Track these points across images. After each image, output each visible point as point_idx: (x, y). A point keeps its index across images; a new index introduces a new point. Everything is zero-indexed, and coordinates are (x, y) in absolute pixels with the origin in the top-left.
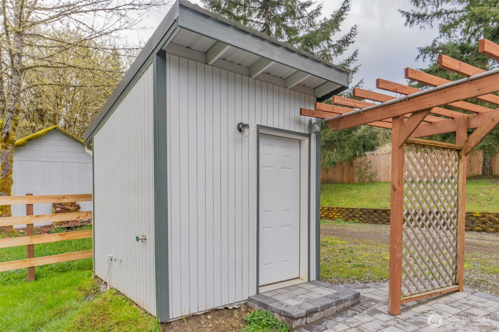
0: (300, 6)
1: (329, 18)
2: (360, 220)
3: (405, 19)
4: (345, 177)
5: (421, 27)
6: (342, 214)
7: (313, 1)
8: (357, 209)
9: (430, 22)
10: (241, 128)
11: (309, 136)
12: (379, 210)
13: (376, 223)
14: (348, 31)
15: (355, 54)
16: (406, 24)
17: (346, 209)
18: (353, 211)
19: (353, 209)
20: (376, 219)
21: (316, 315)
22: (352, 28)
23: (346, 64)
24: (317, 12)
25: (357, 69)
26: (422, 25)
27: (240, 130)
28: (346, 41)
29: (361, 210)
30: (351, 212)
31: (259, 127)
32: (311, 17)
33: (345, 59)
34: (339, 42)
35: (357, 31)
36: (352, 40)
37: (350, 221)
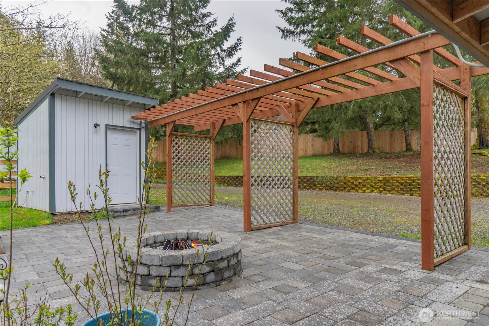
0: (202, 15)
1: (219, 30)
2: (228, 184)
3: (281, 33)
4: (239, 154)
5: (292, 40)
6: (217, 180)
7: (212, 13)
8: (226, 176)
9: (298, 37)
10: (96, 126)
11: (140, 129)
12: (239, 176)
13: (237, 185)
14: (235, 41)
15: (239, 60)
16: (282, 37)
17: (220, 176)
18: (224, 178)
19: (224, 176)
20: (237, 183)
21: (129, 212)
22: (238, 39)
23: (232, 67)
24: (214, 23)
25: (246, 70)
26: (293, 39)
27: (95, 127)
28: (234, 48)
29: (229, 177)
30: (223, 179)
31: (106, 125)
32: (209, 27)
33: (232, 63)
34: (230, 48)
35: (242, 42)
36: (239, 48)
37: (222, 185)
